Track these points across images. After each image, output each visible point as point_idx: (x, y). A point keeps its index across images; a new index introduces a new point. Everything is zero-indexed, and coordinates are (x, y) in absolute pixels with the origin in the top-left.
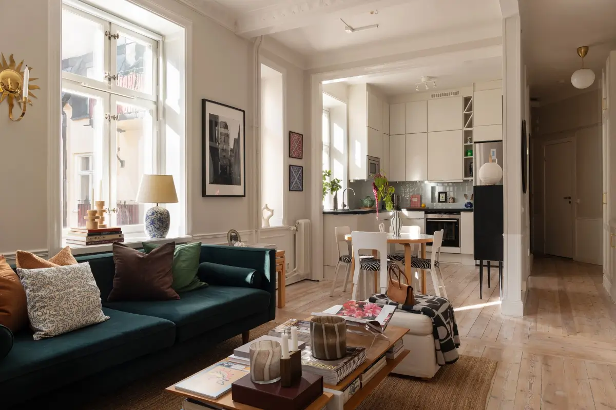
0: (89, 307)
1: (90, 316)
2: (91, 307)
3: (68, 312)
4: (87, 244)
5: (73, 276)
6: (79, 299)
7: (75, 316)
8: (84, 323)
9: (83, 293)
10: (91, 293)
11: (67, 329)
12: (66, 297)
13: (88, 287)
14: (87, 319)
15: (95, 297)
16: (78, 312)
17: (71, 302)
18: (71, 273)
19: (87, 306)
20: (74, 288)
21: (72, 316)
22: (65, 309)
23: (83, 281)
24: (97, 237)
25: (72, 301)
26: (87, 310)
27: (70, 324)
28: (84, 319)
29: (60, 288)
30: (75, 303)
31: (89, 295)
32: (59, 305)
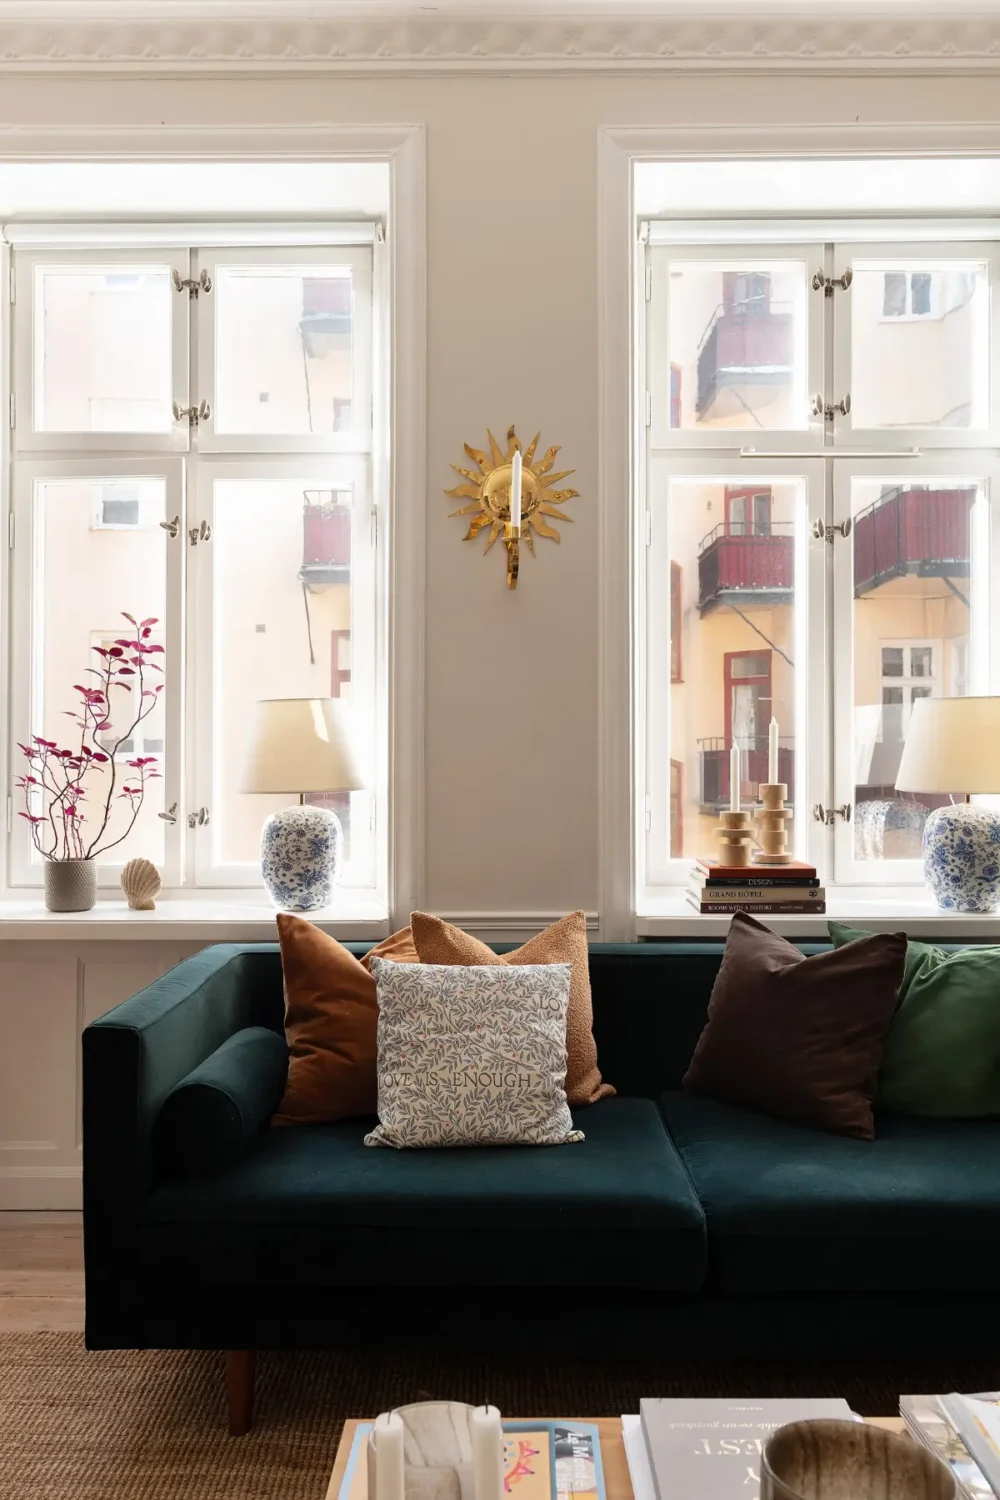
0: (508, 1094)
1: (508, 1120)
2: (515, 1093)
3: (445, 1094)
4: (705, 909)
5: (493, 998)
6: (484, 1064)
7: (462, 1109)
8: (486, 1133)
9: (501, 1050)
10: (526, 1053)
11: (436, 1138)
12: (453, 1050)
13: (523, 1035)
14: (497, 1124)
15: (537, 1068)
16: (474, 1096)
17: (460, 1067)
18: (493, 989)
19: (502, 1090)
20: (485, 1031)
21: (452, 1107)
22: (440, 1082)
23: (516, 1015)
24: (736, 891)
25: (466, 1064)
26: (499, 1099)
27: (444, 1125)
28: (486, 1122)
29: (445, 1023)
30: (470, 1072)
31: (517, 1059)
32: (429, 1070)
